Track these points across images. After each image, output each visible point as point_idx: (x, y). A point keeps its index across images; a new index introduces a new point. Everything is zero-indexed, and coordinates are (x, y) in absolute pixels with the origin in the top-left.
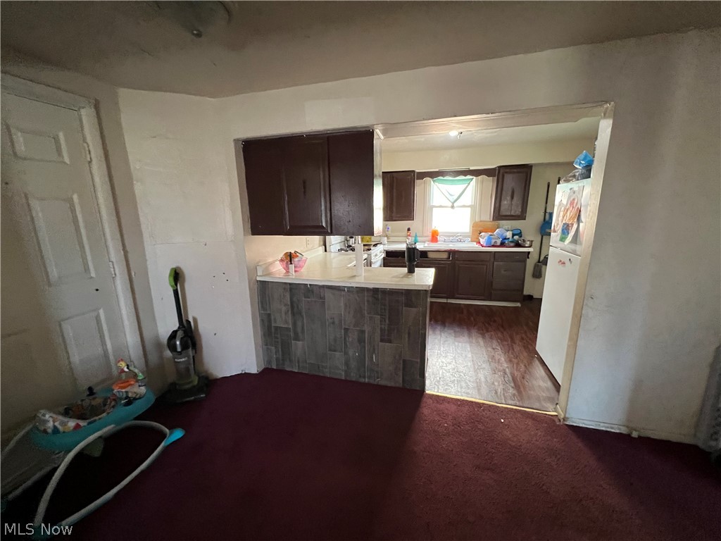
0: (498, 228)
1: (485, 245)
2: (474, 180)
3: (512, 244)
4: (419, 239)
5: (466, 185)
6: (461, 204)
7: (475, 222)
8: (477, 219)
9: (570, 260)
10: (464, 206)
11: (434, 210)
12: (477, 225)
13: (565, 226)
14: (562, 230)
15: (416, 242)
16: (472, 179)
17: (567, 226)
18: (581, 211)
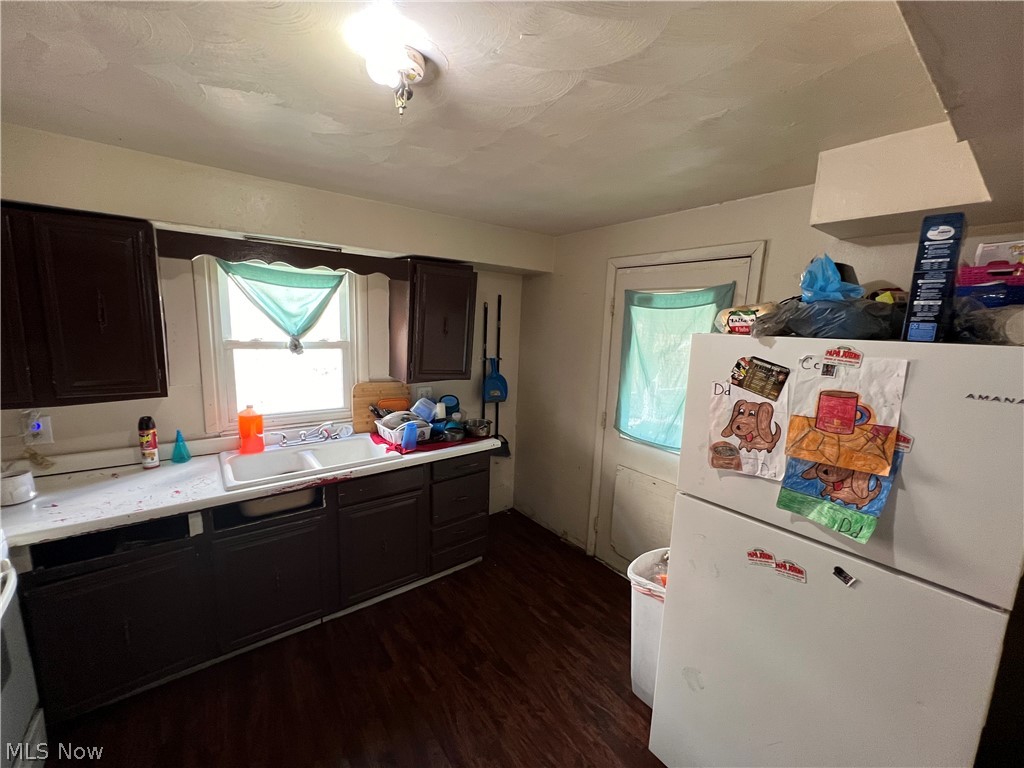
1: (402, 445)
2: (346, 280)
3: (459, 437)
4: (191, 447)
5: (327, 291)
6: (316, 339)
7: (359, 385)
8: (363, 377)
9: (839, 572)
10: (325, 345)
11: (237, 353)
12: (363, 390)
13: (800, 468)
14: (787, 477)
15: (180, 458)
16: (341, 277)
17: (813, 470)
18: (907, 440)
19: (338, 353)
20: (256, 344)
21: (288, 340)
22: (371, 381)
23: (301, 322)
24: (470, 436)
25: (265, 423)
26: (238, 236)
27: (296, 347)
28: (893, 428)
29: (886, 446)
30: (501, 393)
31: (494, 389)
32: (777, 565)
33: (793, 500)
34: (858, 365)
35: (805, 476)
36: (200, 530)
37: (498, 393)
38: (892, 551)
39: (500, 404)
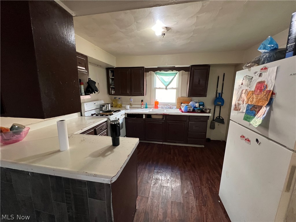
0: (191, 101)
1: (184, 111)
3: (199, 111)
4: (148, 106)
5: (173, 77)
6: (171, 87)
7: (179, 97)
8: (180, 96)
9: (257, 140)
10: (173, 88)
11: (157, 90)
12: (179, 99)
13: (250, 107)
14: (247, 110)
15: (146, 108)
16: (177, 73)
17: (253, 108)
18: (274, 94)
19: (175, 90)
20: (160, 88)
21: (165, 87)
22: (182, 97)
23: (168, 83)
24: (202, 112)
25: (159, 104)
26: (156, 67)
27: (166, 89)
28: (271, 90)
29: (268, 96)
30: (222, 103)
31: (219, 102)
32: (245, 139)
33: (247, 118)
34: (266, 72)
35: (251, 110)
36: (145, 118)
37: (220, 103)
38: (268, 132)
39: (221, 107)
